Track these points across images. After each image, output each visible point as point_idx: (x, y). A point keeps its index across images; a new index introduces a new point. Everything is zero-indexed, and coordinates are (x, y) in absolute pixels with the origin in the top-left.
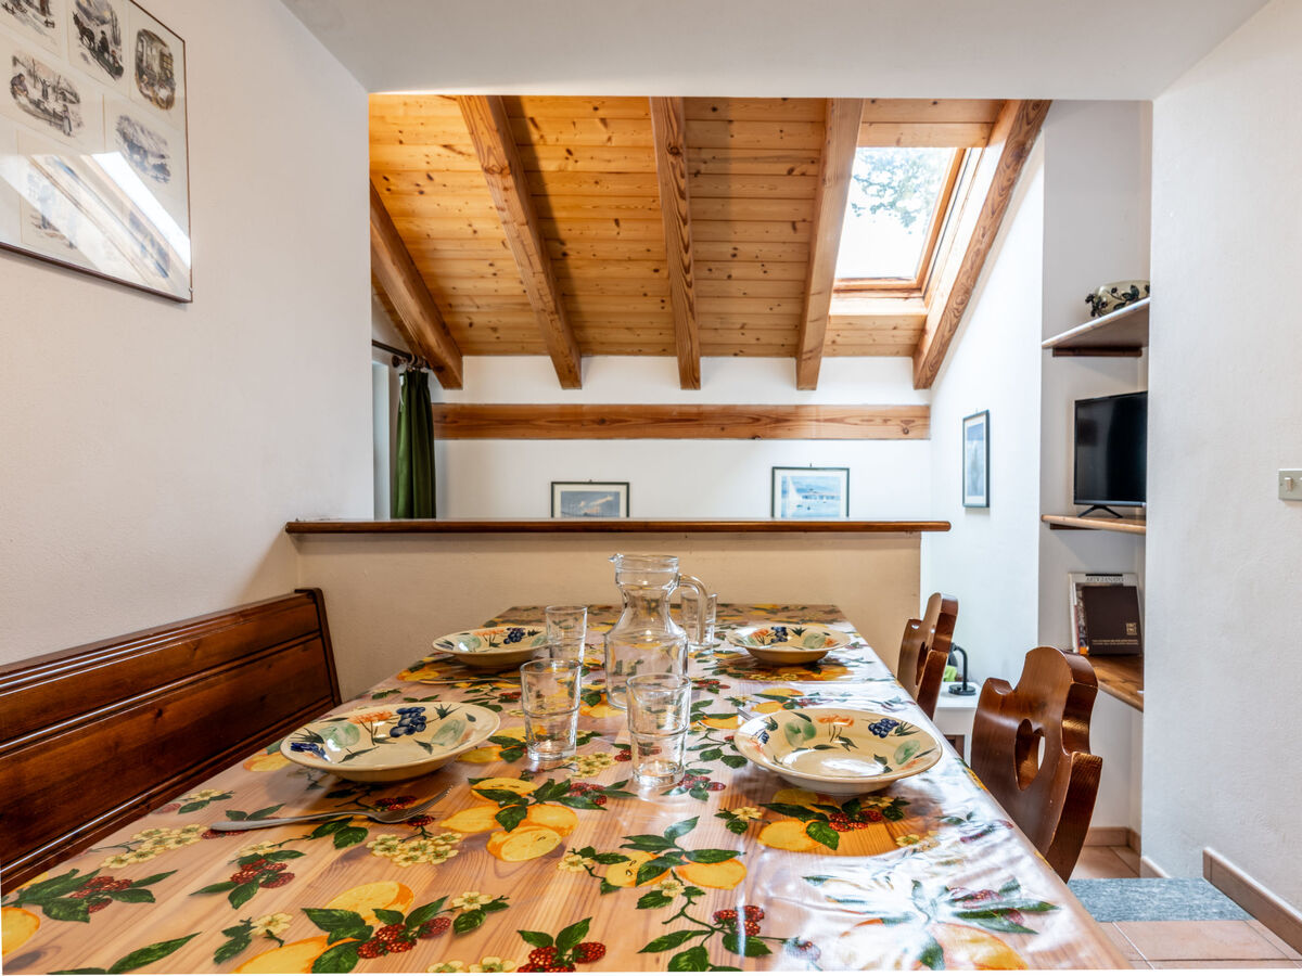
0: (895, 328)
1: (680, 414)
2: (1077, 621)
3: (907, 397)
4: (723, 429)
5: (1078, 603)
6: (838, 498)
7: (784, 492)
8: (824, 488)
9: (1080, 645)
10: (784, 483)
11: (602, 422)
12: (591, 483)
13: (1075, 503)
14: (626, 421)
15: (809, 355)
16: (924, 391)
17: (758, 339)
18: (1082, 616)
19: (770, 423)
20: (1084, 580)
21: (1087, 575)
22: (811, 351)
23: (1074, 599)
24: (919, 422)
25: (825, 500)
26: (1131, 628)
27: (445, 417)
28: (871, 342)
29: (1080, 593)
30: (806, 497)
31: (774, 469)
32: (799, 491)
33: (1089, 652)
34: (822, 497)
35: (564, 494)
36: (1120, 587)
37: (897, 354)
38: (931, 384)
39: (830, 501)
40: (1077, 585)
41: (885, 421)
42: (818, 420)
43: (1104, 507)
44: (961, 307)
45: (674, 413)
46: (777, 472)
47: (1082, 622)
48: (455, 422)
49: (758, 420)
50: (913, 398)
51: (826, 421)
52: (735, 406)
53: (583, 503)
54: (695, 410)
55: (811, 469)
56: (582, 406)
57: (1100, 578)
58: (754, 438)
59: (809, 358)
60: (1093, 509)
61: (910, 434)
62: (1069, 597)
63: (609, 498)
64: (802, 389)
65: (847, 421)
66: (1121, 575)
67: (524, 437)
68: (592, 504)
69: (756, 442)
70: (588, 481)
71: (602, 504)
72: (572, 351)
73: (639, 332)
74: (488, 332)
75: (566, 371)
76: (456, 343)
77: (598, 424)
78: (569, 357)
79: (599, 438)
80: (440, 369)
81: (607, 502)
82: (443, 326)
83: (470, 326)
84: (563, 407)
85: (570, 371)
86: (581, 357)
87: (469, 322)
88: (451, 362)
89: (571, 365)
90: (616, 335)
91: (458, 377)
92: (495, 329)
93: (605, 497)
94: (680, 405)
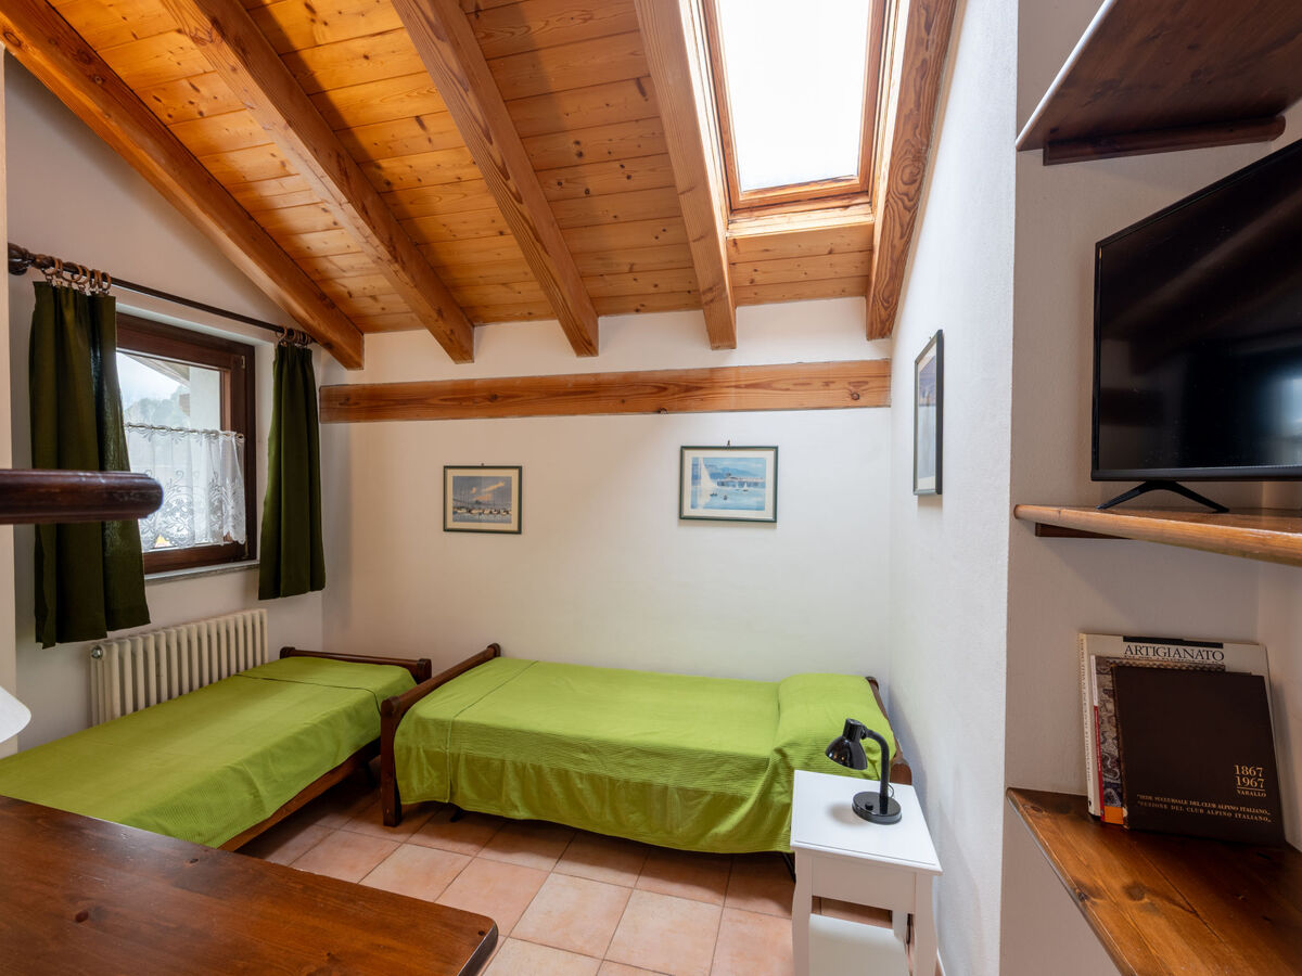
0: (830, 253)
1: (577, 385)
2: (1099, 743)
3: (859, 350)
4: (623, 401)
5: (1102, 701)
6: (763, 485)
7: (696, 478)
8: (744, 473)
9: (1105, 800)
10: (695, 466)
11: (493, 398)
12: (483, 467)
13: (1094, 479)
14: (519, 396)
15: (709, 296)
16: (880, 341)
17: (656, 286)
18: (1111, 733)
19: (680, 392)
20: (1118, 650)
21: (1126, 639)
22: (710, 289)
23: (1091, 692)
24: (874, 383)
25: (745, 487)
26: (1247, 778)
27: (348, 399)
28: (803, 277)
29: (1108, 679)
30: (723, 484)
31: (684, 448)
32: (713, 476)
33: (1129, 819)
34: (742, 484)
35: (456, 479)
36: (1217, 674)
37: (843, 293)
38: (890, 330)
39: (751, 489)
40: (1100, 660)
41: (827, 384)
42: (737, 387)
43: (1170, 484)
44: (912, 189)
45: (571, 385)
46: (687, 452)
47: (1111, 748)
48: (357, 404)
49: (665, 389)
50: (863, 351)
51: (747, 386)
52: (636, 374)
53: (474, 490)
54: (592, 380)
55: (729, 448)
56: (474, 380)
57: (1162, 649)
58: (659, 412)
59: (712, 301)
60: (1141, 490)
61: (862, 400)
62: (1080, 686)
63: (501, 484)
64: (717, 348)
65: (774, 385)
66: (1220, 646)
67: (419, 417)
68: (483, 490)
69: (662, 416)
70: (480, 465)
71: (493, 492)
72: (445, 315)
73: (517, 287)
74: (370, 301)
75: (447, 341)
76: (348, 318)
77: (490, 401)
78: (440, 322)
79: (491, 417)
80: (329, 346)
81: (499, 488)
82: (323, 297)
83: (351, 296)
84: (456, 383)
85: (450, 340)
86: (474, 326)
87: (346, 290)
88: (335, 337)
89: (448, 332)
90: (496, 294)
91: (353, 354)
92: (374, 298)
93: (497, 483)
94: (577, 375)
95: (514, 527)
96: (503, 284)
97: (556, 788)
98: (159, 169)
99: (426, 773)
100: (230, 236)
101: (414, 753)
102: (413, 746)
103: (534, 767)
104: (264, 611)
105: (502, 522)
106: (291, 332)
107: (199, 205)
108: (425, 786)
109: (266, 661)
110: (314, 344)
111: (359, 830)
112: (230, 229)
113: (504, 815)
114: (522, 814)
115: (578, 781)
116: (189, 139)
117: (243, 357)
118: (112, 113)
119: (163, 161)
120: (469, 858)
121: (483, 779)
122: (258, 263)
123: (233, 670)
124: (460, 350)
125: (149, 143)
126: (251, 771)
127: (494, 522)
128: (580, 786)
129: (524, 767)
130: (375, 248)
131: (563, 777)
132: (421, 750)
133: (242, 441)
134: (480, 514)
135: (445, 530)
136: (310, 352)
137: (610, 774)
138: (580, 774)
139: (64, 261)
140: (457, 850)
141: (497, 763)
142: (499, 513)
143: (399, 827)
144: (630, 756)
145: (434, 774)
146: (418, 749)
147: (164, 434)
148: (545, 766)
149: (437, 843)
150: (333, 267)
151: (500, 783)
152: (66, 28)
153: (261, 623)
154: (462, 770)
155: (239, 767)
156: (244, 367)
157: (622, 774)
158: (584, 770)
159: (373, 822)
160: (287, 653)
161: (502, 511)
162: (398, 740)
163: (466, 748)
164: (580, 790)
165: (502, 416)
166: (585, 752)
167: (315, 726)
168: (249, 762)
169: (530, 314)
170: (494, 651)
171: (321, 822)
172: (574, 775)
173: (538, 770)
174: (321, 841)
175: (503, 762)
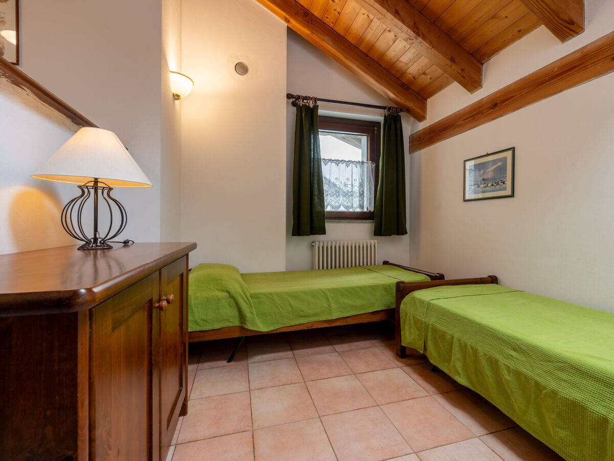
1: (562, 67)
11: (495, 106)
12: (488, 155)
14: (513, 97)
27: (420, 138)
35: (472, 167)
45: (556, 69)
48: (424, 139)
54: (579, 55)
56: (483, 99)
63: (499, 164)
68: (487, 171)
71: (494, 170)
72: (456, 61)
73: (503, 13)
74: (423, 76)
75: (462, 79)
76: (417, 93)
77: (492, 108)
78: (454, 66)
79: (493, 119)
80: (408, 110)
81: (498, 166)
82: (403, 85)
83: (415, 79)
84: (471, 106)
85: (463, 77)
86: (482, 64)
87: (411, 76)
88: (410, 104)
89: (460, 71)
90: (491, 29)
91: (420, 112)
92: (424, 73)
93: (497, 163)
94: (562, 59)
95: (508, 192)
96: (493, 17)
97: (488, 372)
98: (330, 47)
99: (413, 331)
100: (358, 67)
101: (408, 315)
102: (408, 312)
103: (472, 348)
104: (376, 241)
105: (500, 190)
106: (390, 109)
107: (346, 57)
108: (412, 338)
109: (376, 264)
110: (402, 113)
111: (385, 352)
112: (358, 64)
113: (451, 375)
114: (462, 380)
115: (505, 372)
116: (339, 29)
117: (376, 128)
118: (314, 32)
119: (331, 43)
120: (427, 394)
121: (441, 346)
122: (370, 75)
123: (361, 264)
124: (472, 83)
125: (326, 38)
126: (329, 294)
127: (494, 191)
128: (507, 377)
129: (466, 346)
130: (406, 33)
131: (494, 364)
132: (411, 315)
133: (374, 165)
134: (485, 187)
135: (464, 201)
136: (400, 116)
137: (538, 379)
138: (508, 367)
139: (304, 96)
140: (423, 386)
141: (449, 337)
142: (498, 184)
143: (401, 359)
144: (562, 369)
145: (417, 333)
146: (410, 314)
147: (343, 163)
148: (480, 350)
149: (415, 376)
150: (403, 64)
151: (450, 351)
152: (300, 6)
153: (375, 246)
154: (430, 334)
155: (325, 291)
156: (376, 132)
157: (551, 384)
158: (512, 365)
159: (393, 351)
160: (385, 263)
161: (500, 183)
162: (402, 306)
163: (432, 320)
164: (508, 382)
165: (501, 116)
166: (515, 350)
167: (365, 286)
168: (330, 290)
169: (519, 31)
170: (493, 280)
171: (373, 341)
172: (503, 367)
173: (475, 352)
174: (367, 348)
175: (453, 337)
